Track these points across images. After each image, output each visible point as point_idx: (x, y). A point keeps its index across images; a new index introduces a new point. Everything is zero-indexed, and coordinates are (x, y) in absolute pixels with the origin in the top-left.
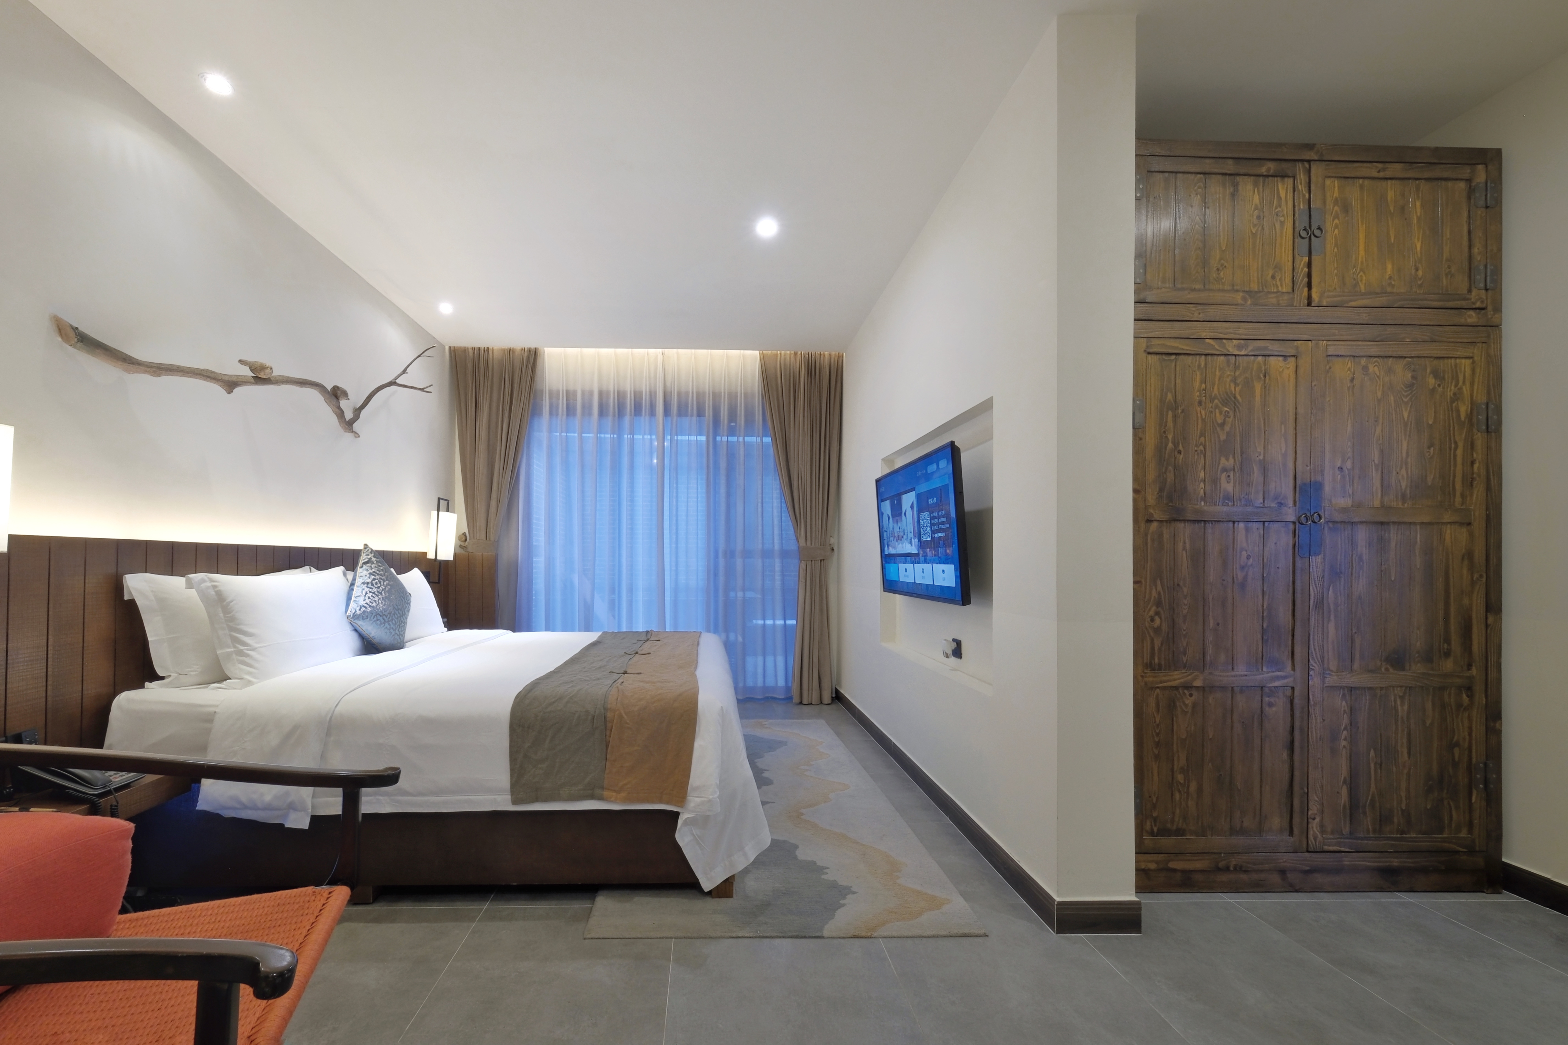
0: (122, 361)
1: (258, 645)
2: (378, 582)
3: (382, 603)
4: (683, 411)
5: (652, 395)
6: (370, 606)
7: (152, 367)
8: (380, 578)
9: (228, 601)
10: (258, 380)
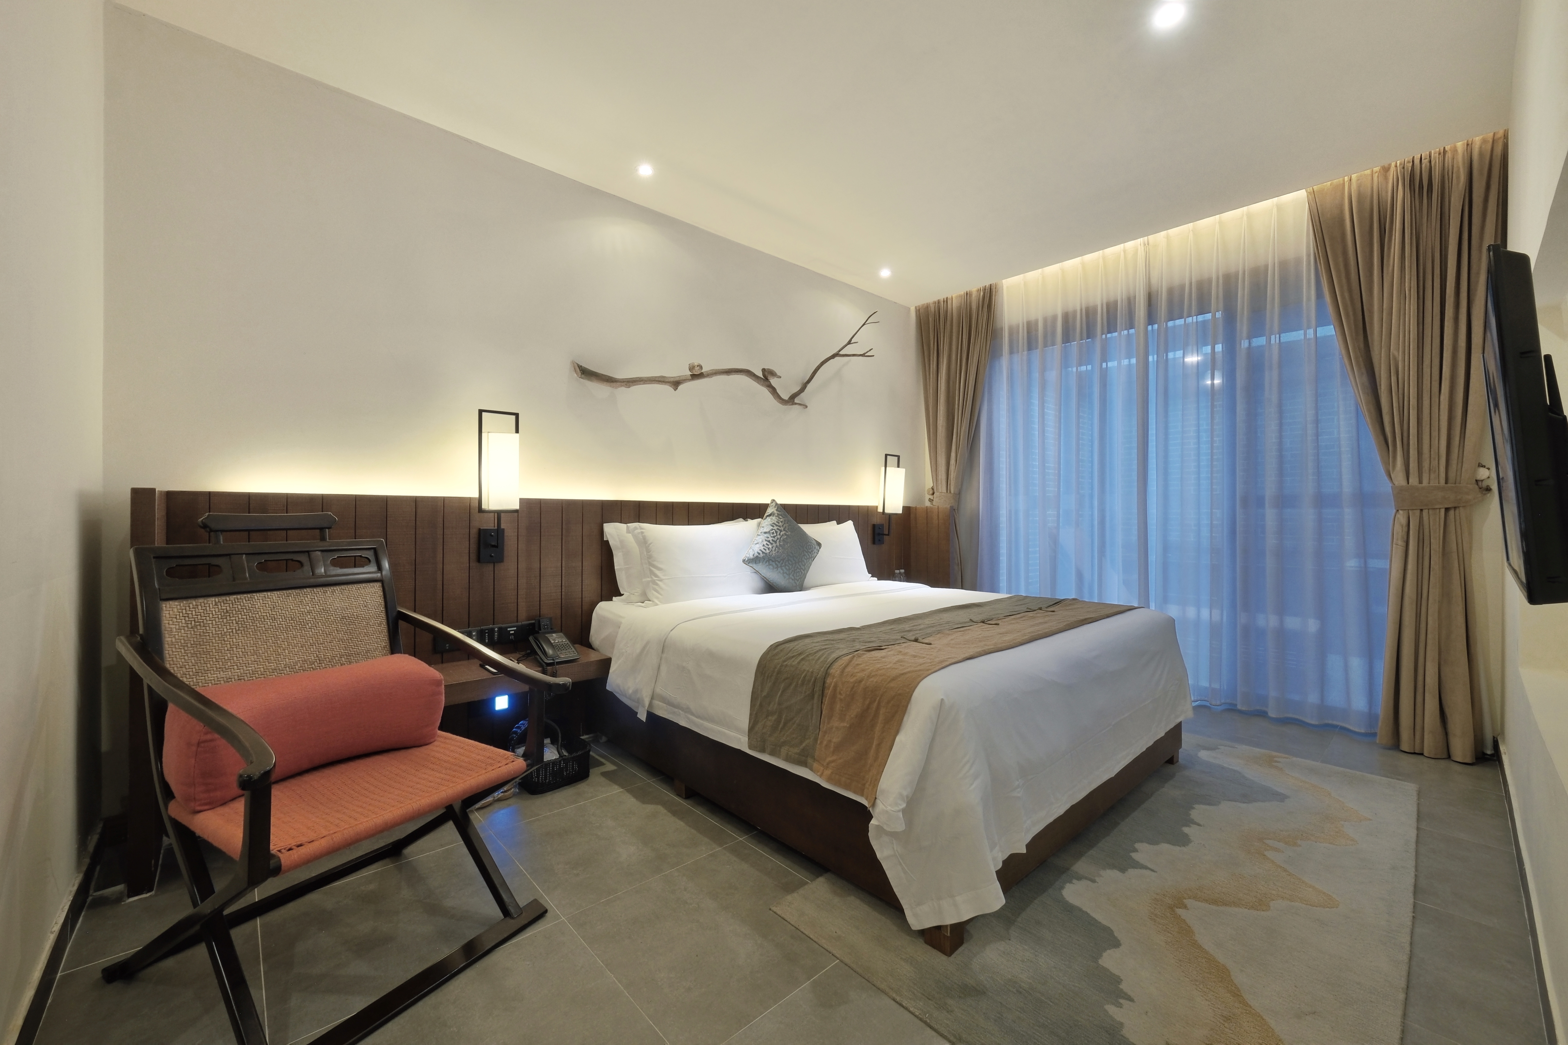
0: (606, 382)
1: (664, 578)
2: (775, 533)
3: (775, 550)
4: (1175, 310)
5: (1130, 302)
6: (763, 552)
7: (623, 382)
8: (778, 529)
9: (649, 543)
10: (694, 377)
